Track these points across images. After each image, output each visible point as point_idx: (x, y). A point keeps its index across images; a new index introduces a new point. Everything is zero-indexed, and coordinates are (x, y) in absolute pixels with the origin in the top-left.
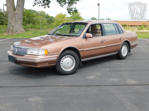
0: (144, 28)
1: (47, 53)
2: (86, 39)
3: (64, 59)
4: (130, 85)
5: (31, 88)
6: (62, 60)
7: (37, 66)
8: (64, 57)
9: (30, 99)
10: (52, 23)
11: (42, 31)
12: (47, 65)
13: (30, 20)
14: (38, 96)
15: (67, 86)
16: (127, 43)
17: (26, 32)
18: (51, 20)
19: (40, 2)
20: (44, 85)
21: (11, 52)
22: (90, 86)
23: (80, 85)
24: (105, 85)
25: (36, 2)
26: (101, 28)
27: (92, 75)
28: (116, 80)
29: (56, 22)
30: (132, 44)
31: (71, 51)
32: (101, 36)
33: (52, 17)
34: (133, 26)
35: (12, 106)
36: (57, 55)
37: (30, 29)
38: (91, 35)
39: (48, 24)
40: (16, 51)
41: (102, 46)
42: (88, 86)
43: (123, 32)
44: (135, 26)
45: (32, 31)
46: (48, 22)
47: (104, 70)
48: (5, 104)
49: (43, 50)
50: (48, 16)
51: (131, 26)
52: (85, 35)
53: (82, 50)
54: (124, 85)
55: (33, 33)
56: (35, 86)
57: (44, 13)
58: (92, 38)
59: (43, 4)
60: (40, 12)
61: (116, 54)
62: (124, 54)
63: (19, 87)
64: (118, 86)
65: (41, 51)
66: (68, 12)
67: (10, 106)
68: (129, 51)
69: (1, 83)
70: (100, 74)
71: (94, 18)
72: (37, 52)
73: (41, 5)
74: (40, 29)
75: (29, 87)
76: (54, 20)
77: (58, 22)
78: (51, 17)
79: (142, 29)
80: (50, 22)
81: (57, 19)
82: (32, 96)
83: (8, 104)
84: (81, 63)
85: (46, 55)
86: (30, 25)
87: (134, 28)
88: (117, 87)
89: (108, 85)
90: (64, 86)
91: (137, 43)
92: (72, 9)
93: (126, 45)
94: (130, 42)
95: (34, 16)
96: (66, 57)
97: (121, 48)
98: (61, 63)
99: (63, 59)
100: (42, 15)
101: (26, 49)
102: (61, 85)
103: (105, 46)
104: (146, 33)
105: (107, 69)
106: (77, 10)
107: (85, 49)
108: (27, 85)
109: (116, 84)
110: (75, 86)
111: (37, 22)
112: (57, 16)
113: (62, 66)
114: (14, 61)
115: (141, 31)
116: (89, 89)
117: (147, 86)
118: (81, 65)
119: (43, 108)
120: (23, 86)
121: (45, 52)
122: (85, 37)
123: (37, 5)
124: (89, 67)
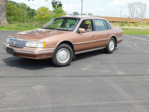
0: (125, 24)
1: (45, 46)
2: (79, 34)
3: (60, 52)
4: (120, 76)
5: (32, 78)
6: (58, 53)
7: (36, 57)
8: (60, 50)
9: (33, 88)
10: (34, 16)
11: (26, 24)
12: (45, 57)
13: (11, 12)
14: (40, 85)
15: (65, 76)
16: (114, 38)
17: (10, 25)
18: (33, 13)
20: (43, 75)
21: (8, 45)
22: (85, 76)
23: (76, 75)
24: (98, 75)
26: (92, 24)
27: (85, 67)
28: (107, 71)
29: (38, 15)
30: (118, 39)
31: (67, 44)
32: (92, 31)
33: (34, 10)
34: (115, 22)
35: (19, 93)
36: (54, 48)
37: (13, 22)
38: (83, 30)
39: (29, 17)
40: (15, 43)
41: (93, 40)
42: (83, 76)
43: (111, 28)
44: (117, 22)
45: (16, 24)
46: (29, 15)
47: (95, 62)
48: (12, 91)
49: (41, 43)
50: (30, 9)
51: (113, 22)
52: (79, 30)
53: (76, 43)
54: (115, 76)
55: (17, 26)
56: (34, 77)
57: (25, 5)
58: (85, 32)
60: (21, 4)
61: (104, 49)
62: (111, 48)
63: (20, 77)
64: (110, 77)
65: (40, 44)
66: (52, 6)
67: (17, 93)
68: (116, 46)
69: (1, 74)
70: (92, 66)
71: (76, 12)
72: (36, 45)
74: (23, 22)
75: (30, 77)
76: (36, 13)
77: (40, 15)
78: (32, 9)
79: (123, 25)
80: (31, 15)
81: (39, 12)
82: (35, 85)
83: (14, 92)
84: (75, 56)
85: (44, 48)
86: (12, 17)
87: (116, 24)
88: (108, 77)
89: (101, 76)
90: (62, 76)
91: (123, 39)
92: (57, 3)
93: (113, 40)
94: (116, 37)
95: (14, 9)
96: (61, 50)
97: (109, 43)
98: (57, 55)
99: (58, 51)
100: (23, 8)
101: (24, 42)
102: (59, 75)
103: (96, 41)
104: (127, 29)
105: (97, 62)
106: (61, 4)
107: (78, 43)
108: (27, 75)
109: (107, 75)
110: (72, 76)
111: (17, 15)
112: (39, 9)
113: (58, 59)
114: (13, 53)
115: (123, 27)
116: (85, 79)
117: (134, 76)
118: (75, 58)
119: (48, 95)
120: (24, 76)
121: (44, 44)
122: (79, 32)
124: (81, 60)
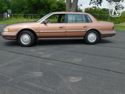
8: (23, 35)
19: (95, 2)
25: (91, 2)
30: (103, 32)
36: (16, 33)
43: (92, 21)
47: (54, 48)
53: (38, 31)
59: (97, 3)
62: (91, 40)
73: (95, 4)
85: (8, 32)
94: (99, 30)
105: (57, 48)
107: (41, 31)
123: (92, 4)
